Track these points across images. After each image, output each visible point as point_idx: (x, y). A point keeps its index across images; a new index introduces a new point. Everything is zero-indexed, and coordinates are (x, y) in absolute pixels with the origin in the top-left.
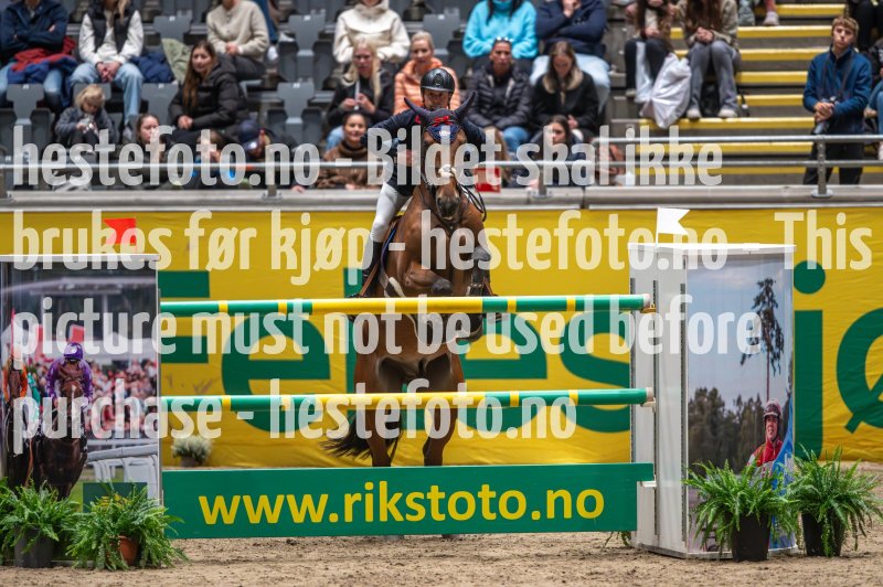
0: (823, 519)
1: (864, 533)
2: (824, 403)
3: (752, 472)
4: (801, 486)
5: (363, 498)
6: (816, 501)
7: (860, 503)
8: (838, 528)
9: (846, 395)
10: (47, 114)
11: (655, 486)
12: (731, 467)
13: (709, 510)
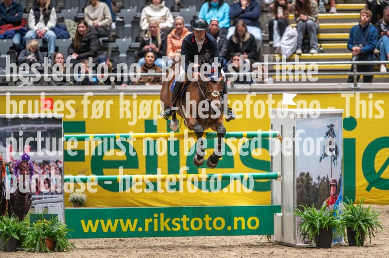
0: (356, 230)
1: (374, 236)
2: (357, 179)
3: (324, 209)
4: (346, 215)
5: (153, 220)
6: (353, 222)
7: (372, 223)
8: (363, 233)
9: (366, 176)
10: (14, 53)
11: (282, 215)
12: (315, 207)
13: (306, 226)
